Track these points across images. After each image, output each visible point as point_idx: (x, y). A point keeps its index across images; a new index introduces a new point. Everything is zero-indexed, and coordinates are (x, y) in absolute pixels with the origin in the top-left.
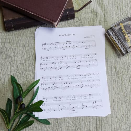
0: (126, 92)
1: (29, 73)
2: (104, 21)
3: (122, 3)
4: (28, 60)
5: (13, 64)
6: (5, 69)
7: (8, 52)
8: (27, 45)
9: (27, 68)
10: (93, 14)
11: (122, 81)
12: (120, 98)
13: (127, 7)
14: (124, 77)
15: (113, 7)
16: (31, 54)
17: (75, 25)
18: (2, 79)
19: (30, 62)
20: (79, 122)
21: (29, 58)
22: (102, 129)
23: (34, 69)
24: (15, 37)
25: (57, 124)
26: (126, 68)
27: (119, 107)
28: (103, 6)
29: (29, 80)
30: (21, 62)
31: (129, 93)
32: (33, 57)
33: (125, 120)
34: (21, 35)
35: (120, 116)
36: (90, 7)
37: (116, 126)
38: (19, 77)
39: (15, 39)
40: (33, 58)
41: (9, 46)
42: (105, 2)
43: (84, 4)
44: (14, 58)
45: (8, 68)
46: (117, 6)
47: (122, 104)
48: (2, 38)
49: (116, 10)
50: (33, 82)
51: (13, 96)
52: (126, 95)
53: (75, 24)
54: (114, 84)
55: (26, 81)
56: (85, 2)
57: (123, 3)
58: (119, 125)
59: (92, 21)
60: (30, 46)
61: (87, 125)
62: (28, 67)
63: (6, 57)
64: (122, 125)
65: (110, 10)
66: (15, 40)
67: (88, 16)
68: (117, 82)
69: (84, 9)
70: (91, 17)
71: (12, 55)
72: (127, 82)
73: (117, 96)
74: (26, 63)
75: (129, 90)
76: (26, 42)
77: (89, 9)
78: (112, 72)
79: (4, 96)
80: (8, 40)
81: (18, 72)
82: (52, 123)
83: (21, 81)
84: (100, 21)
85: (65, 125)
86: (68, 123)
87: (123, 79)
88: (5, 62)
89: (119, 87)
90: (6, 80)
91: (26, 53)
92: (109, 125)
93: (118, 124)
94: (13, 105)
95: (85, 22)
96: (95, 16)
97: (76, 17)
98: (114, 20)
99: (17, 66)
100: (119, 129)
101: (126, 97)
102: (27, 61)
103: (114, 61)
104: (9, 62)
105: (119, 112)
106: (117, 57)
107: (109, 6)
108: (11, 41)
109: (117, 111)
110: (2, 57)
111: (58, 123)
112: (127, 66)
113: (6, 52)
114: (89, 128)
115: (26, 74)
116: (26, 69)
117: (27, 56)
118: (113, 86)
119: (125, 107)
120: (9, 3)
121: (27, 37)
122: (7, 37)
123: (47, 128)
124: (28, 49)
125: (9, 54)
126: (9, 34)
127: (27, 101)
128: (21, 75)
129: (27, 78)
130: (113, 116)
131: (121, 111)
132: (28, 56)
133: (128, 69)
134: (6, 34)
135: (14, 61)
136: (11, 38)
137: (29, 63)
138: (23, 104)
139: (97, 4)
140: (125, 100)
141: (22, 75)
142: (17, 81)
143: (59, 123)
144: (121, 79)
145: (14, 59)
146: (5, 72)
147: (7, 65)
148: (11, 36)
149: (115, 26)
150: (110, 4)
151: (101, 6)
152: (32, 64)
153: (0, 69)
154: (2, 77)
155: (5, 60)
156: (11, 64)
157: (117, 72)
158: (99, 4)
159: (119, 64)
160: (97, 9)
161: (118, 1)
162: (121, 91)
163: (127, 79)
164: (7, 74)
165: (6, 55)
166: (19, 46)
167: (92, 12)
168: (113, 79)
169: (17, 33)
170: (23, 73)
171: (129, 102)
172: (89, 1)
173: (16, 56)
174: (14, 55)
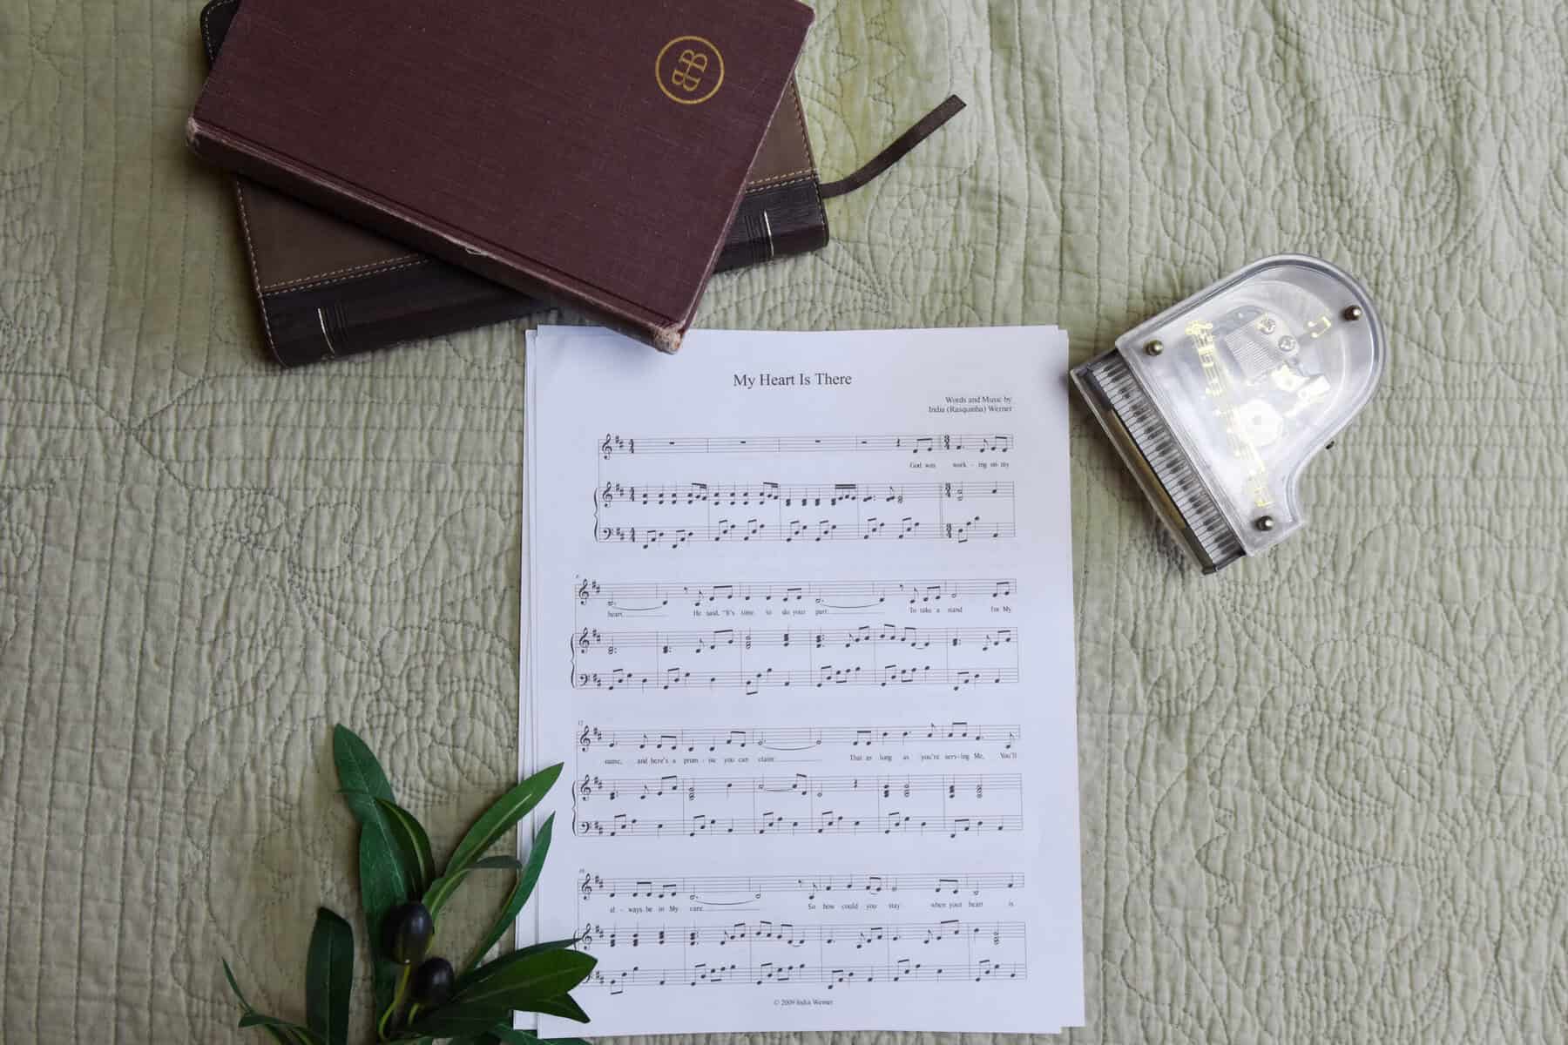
0: (1224, 841)
1: (474, 703)
2: (1061, 270)
3: (1209, 108)
4: (465, 600)
5: (345, 637)
6: (282, 672)
7: (300, 536)
8: (446, 478)
9: (460, 665)
10: (972, 208)
11: (1189, 752)
12: (1177, 884)
13: (1246, 142)
14: (1208, 722)
15: (1132, 148)
16: (485, 552)
17: (829, 299)
18: (268, 754)
19: (474, 614)
21: (469, 585)
23: (508, 673)
24: (350, 412)
26: (1228, 654)
27: (1165, 959)
28: (1051, 137)
29: (477, 763)
30: (404, 613)
31: (1241, 848)
32: (502, 574)
34: (400, 396)
35: (1170, 1028)
36: (944, 148)
38: (398, 738)
39: (354, 428)
40: (502, 585)
41: (306, 489)
42: (1066, 107)
43: (901, 131)
44: (349, 585)
45: (305, 663)
46: (1163, 132)
47: (1189, 930)
48: (244, 423)
49: (1159, 170)
50: (504, 779)
51: (357, 887)
52: (1218, 866)
53: (830, 290)
54: (1133, 780)
55: (452, 769)
56: (911, 109)
57: (1219, 109)
59: (960, 264)
60: (475, 488)
62: (466, 661)
63: (288, 576)
65: (1107, 168)
66: (354, 438)
67: (929, 220)
68: (1150, 760)
69: (901, 168)
70: (955, 230)
71: (333, 559)
72: (1228, 761)
73: (1149, 871)
74: (443, 621)
75: (1241, 828)
76: (438, 450)
77: (941, 165)
78: (1118, 687)
79: (287, 883)
80: (293, 434)
81: (383, 694)
83: (414, 766)
84: (1026, 263)
87: (1196, 737)
88: (281, 615)
89: (1167, 801)
90: (301, 763)
91: (440, 543)
94: (357, 951)
95: (910, 272)
96: (990, 223)
97: (832, 230)
98: (1139, 260)
99: (377, 645)
101: (1223, 877)
102: (452, 605)
103: (1131, 597)
104: (316, 619)
105: (1166, 996)
106: (1162, 564)
107: (1101, 141)
109: (1147, 985)
110: (256, 573)
112: (1236, 637)
113: (284, 537)
115: (453, 710)
116: (447, 670)
117: (452, 562)
118: (1124, 791)
119: (1209, 960)
121: (447, 410)
122: (284, 411)
124: (458, 506)
125: (310, 550)
126: (302, 390)
127: (462, 925)
128: (410, 719)
129: (463, 742)
130: (1115, 1028)
131: (1182, 989)
132: (458, 567)
133: (1243, 658)
134: (273, 382)
135: (349, 609)
136: (322, 420)
137: (473, 620)
139: (1004, 118)
140: (1210, 903)
141: (420, 718)
142: (386, 766)
144: (1183, 735)
145: (349, 594)
146: (285, 700)
147: (299, 641)
148: (314, 407)
149: (1150, 350)
150: (1108, 122)
151: (1039, 139)
152: (496, 628)
153: (248, 672)
154: (262, 739)
155: (283, 606)
156: (332, 633)
157: (1156, 684)
158: (1021, 124)
159: (1173, 624)
160: (1005, 164)
161: (1178, 90)
162: (1183, 828)
163: (1232, 741)
164: (300, 716)
165: (290, 561)
166: (383, 486)
167: (965, 191)
168: (1127, 737)
169: (367, 381)
170: (424, 707)
171: (1245, 916)
172: (942, 100)
173: (362, 564)
174: (350, 557)
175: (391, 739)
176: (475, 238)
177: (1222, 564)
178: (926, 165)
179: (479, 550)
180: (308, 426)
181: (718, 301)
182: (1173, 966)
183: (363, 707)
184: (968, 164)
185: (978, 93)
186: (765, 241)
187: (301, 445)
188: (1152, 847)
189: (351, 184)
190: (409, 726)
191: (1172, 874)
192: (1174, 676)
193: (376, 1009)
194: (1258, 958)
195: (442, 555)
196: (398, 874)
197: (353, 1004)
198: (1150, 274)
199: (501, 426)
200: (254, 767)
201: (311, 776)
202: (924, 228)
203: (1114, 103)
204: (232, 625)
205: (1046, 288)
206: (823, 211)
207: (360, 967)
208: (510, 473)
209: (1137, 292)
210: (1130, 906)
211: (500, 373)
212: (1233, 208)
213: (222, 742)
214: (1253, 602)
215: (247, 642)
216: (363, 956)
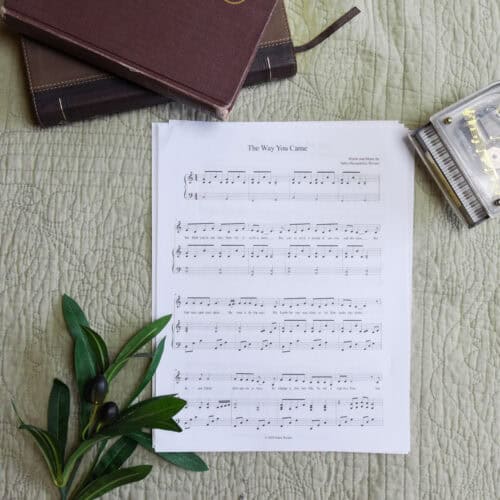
0: (477, 353)
1: (128, 286)
2: (404, 89)
3: (472, 16)
4: (124, 238)
5: (68, 254)
6: (38, 269)
7: (48, 207)
8: (117, 181)
9: (122, 267)
10: (363, 59)
11: (461, 311)
12: (454, 372)
13: (489, 32)
14: (470, 298)
15: (437, 35)
16: (134, 215)
18: (32, 309)
19: (129, 244)
20: (309, 463)
21: (126, 230)
22: (388, 484)
24: (72, 149)
25: (229, 467)
26: (480, 266)
27: (449, 409)
28: (399, 27)
29: (129, 313)
30: (96, 243)
31: (485, 357)
32: (142, 226)
33: (469, 453)
34: (96, 142)
35: (451, 441)
36: (350, 31)
37: (437, 475)
38: (92, 301)
39: (74, 157)
40: (142, 230)
41: (51, 185)
42: (407, 14)
43: (330, 23)
44: (70, 229)
45: (49, 265)
46: (451, 26)
47: (460, 394)
48: (23, 154)
49: (449, 44)
51: (73, 369)
52: (474, 365)
53: (296, 97)
54: (435, 324)
55: (117, 315)
56: (335, 13)
57: (477, 16)
58: (448, 471)
59: (357, 86)
60: (130, 184)
61: (337, 470)
62: (125, 266)
63: (42, 224)
64: (459, 470)
65: (425, 41)
66: (74, 161)
67: (343, 65)
69: (330, 41)
70: (355, 70)
72: (479, 317)
73: (442, 366)
74: (114, 247)
75: (484, 347)
76: (113, 167)
77: (349, 39)
78: (429, 281)
79: (39, 369)
80: (46, 159)
81: (86, 281)
82: (214, 465)
83: (99, 313)
84: (387, 86)
85: (259, 474)
86: (270, 464)
87: (465, 305)
88: (38, 244)
89: (450, 334)
90: (47, 312)
91: (113, 211)
92: (412, 473)
93: (444, 468)
94: (72, 400)
95: (334, 90)
96: (371, 67)
98: (440, 85)
99: (83, 258)
100: (447, 484)
102: (119, 239)
103: (434, 241)
104: (55, 245)
105: (449, 425)
106: (449, 225)
107: (423, 29)
108: (59, 163)
109: (440, 420)
110: (27, 224)
111: (233, 464)
112: (484, 260)
113: (40, 207)
114: (343, 482)
116: (115, 270)
117: (119, 220)
118: (431, 329)
119: (469, 410)
120: (48, 30)
121: (117, 149)
122: (42, 148)
123: (197, 483)
124: (122, 194)
125: (53, 213)
126: (50, 139)
127: (121, 389)
128: (98, 292)
129: (123, 303)
130: (426, 440)
131: (456, 422)
132: (122, 222)
133: (487, 269)
134: (37, 135)
135: (70, 241)
136: (59, 153)
137: (128, 247)
138: (111, 404)
139: (378, 18)
140: (470, 382)
141: (104, 291)
142: (86, 313)
143: (239, 465)
144: (458, 304)
145: (70, 234)
146: (40, 283)
147: (47, 254)
148: (56, 146)
149: (446, 121)
150: (426, 21)
151: (394, 29)
152: (139, 250)
153: (23, 270)
154: (29, 299)
155: (39, 238)
156: (62, 251)
157: (447, 280)
158: (386, 21)
159: (454, 253)
160: (378, 39)
161: (458, 7)
162: (457, 347)
163: (481, 307)
164: (47, 290)
165: (43, 218)
166: (87, 183)
167: (360, 52)
168: (432, 303)
169: (80, 135)
170: (105, 287)
171: (486, 388)
172: (349, 9)
173: (77, 220)
174: (71, 217)
175: (89, 301)
176: (133, 63)
177: (478, 223)
178: (342, 39)
179: (131, 214)
180: (53, 156)
181: (244, 100)
182: (453, 411)
183: (76, 287)
184: (361, 39)
185: (366, 6)
186: (267, 71)
187: (49, 163)
188: (444, 354)
189: (76, 38)
190: (97, 295)
191: (453, 368)
192: (455, 276)
193: (81, 426)
194: (492, 409)
195: (114, 215)
196: (92, 365)
197: (70, 425)
198: (445, 93)
199: (143, 156)
200: (25, 313)
201: (51, 319)
202: (340, 68)
203: (428, 12)
204: (16, 247)
205: (396, 97)
206: (295, 58)
207: (73, 408)
208: (146, 178)
209: (439, 101)
210: (434, 383)
211: (142, 132)
212: (483, 62)
213: (10, 301)
214: (491, 244)
215: (22, 256)
216: (75, 403)
